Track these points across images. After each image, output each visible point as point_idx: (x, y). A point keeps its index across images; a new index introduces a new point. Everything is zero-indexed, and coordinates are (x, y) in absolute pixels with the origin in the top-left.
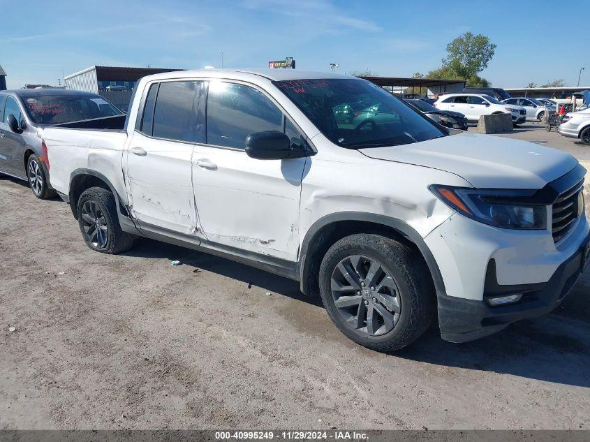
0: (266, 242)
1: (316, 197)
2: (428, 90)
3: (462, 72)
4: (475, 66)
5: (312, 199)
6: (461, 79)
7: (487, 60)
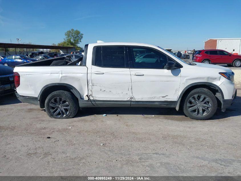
0: (164, 97)
1: (186, 79)
2: (61, 51)
3: (72, 44)
4: (77, 42)
5: (185, 80)
6: (72, 46)
7: (81, 39)
